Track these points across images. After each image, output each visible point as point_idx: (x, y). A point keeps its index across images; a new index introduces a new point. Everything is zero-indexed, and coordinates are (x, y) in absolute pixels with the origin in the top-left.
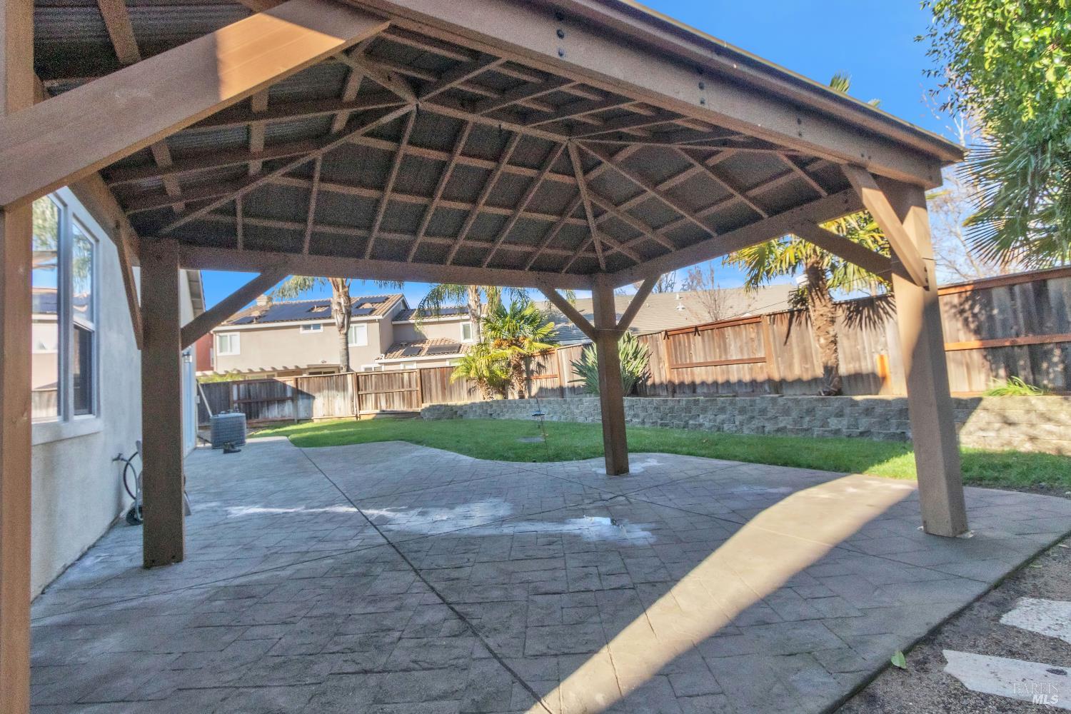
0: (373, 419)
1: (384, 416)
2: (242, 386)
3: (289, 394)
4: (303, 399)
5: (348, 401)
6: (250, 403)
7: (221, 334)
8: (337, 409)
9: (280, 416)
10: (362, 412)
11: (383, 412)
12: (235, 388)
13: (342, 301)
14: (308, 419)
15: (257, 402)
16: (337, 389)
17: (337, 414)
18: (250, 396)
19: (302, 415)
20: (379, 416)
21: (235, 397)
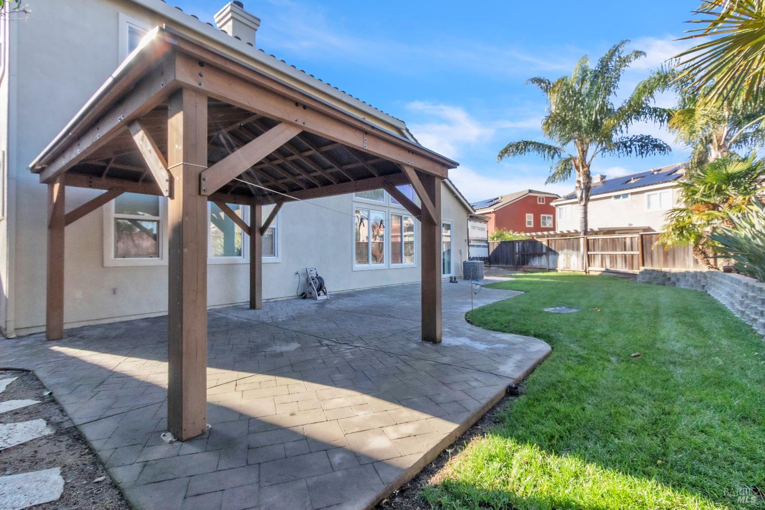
0: (600, 275)
1: (607, 274)
2: (520, 243)
3: (544, 251)
4: (552, 254)
5: (580, 259)
6: (524, 255)
7: (560, 207)
8: (572, 264)
9: (539, 265)
10: (590, 268)
11: (607, 271)
12: (517, 244)
13: (581, 179)
14: (554, 270)
15: (528, 255)
16: (573, 249)
17: (573, 268)
18: (524, 250)
19: (551, 266)
20: (604, 274)
21: (517, 251)
